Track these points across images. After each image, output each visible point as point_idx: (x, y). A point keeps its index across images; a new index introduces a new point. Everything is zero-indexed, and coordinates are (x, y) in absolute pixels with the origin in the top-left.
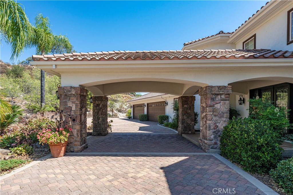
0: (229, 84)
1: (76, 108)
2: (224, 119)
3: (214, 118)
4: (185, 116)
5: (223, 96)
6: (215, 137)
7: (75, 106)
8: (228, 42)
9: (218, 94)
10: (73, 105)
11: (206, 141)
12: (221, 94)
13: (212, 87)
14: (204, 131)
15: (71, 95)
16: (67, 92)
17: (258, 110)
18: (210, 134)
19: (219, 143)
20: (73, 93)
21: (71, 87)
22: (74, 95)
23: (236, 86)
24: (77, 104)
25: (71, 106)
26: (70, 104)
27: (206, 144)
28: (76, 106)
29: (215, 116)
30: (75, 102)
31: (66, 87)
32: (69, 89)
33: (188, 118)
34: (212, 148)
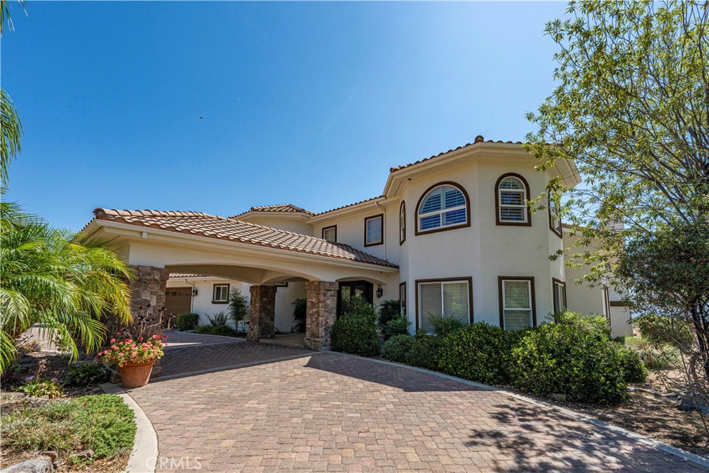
0: (336, 281)
1: (157, 302)
2: (333, 315)
3: (326, 314)
4: (263, 313)
5: (332, 292)
6: (326, 334)
7: (155, 299)
8: (307, 222)
9: (329, 290)
10: (151, 298)
11: (318, 340)
12: (331, 290)
13: (325, 282)
14: (315, 328)
15: (151, 280)
16: (143, 274)
17: (358, 306)
18: (322, 331)
19: (329, 339)
20: (157, 277)
21: (153, 268)
22: (157, 280)
23: (342, 283)
24: (160, 295)
25: (149, 299)
26: (146, 296)
27: (318, 342)
28: (158, 300)
29: (326, 312)
30: (156, 292)
31: (142, 267)
32: (149, 271)
33: (267, 316)
34: (324, 346)
